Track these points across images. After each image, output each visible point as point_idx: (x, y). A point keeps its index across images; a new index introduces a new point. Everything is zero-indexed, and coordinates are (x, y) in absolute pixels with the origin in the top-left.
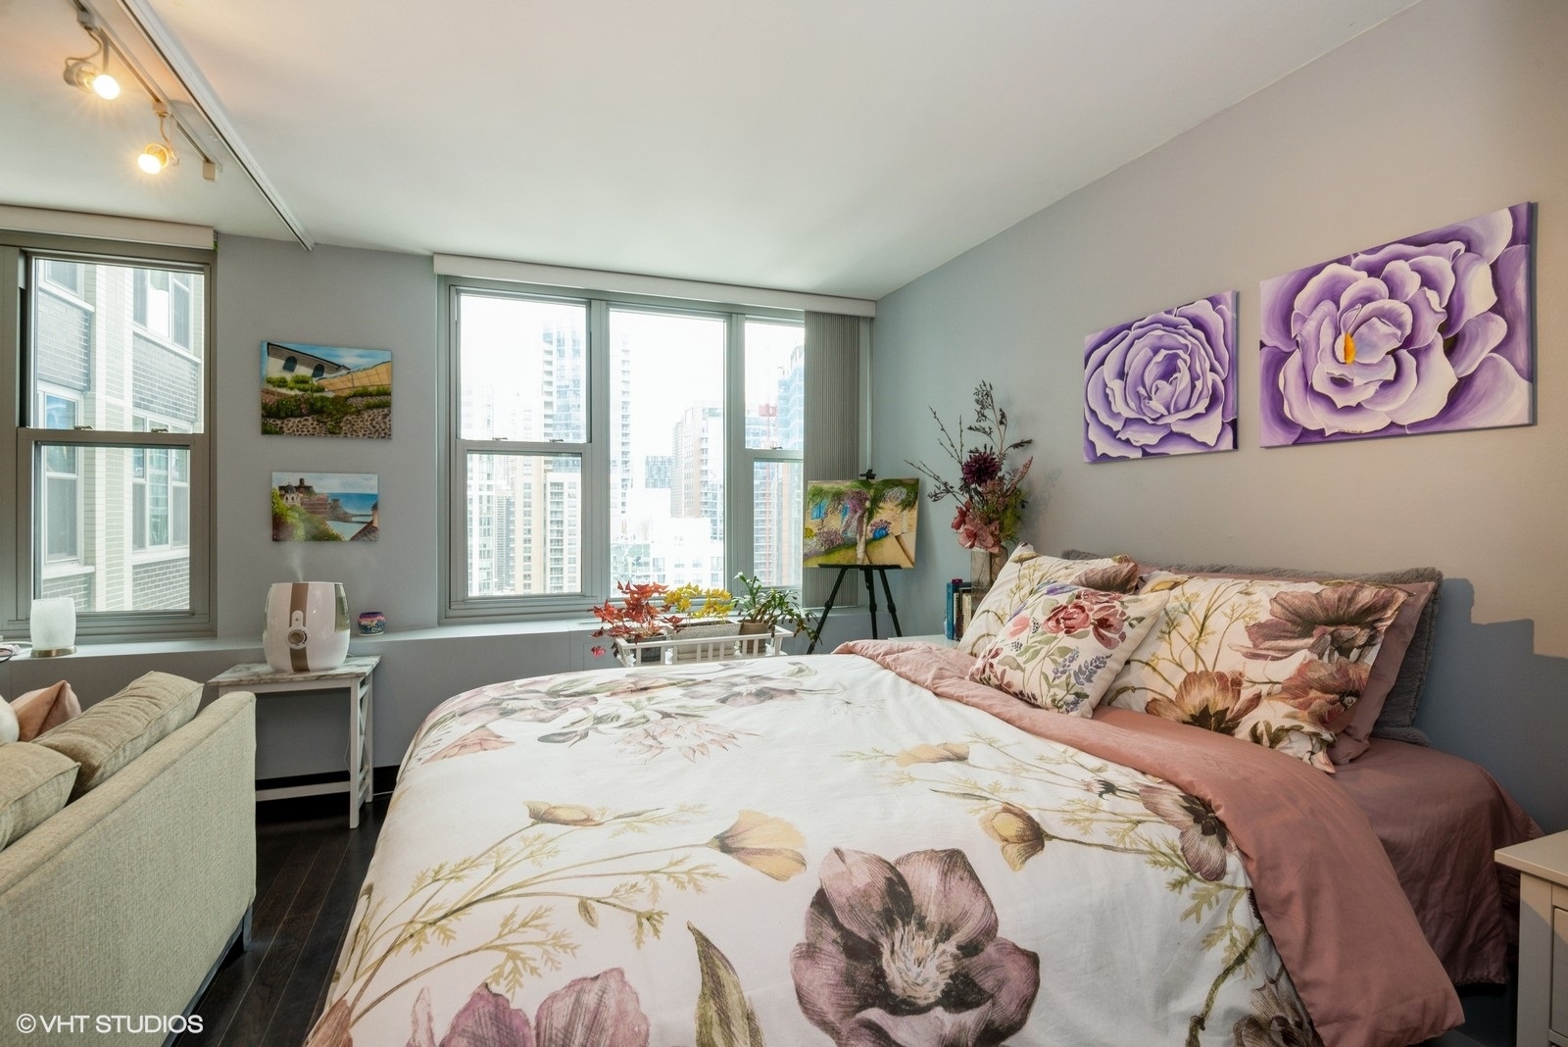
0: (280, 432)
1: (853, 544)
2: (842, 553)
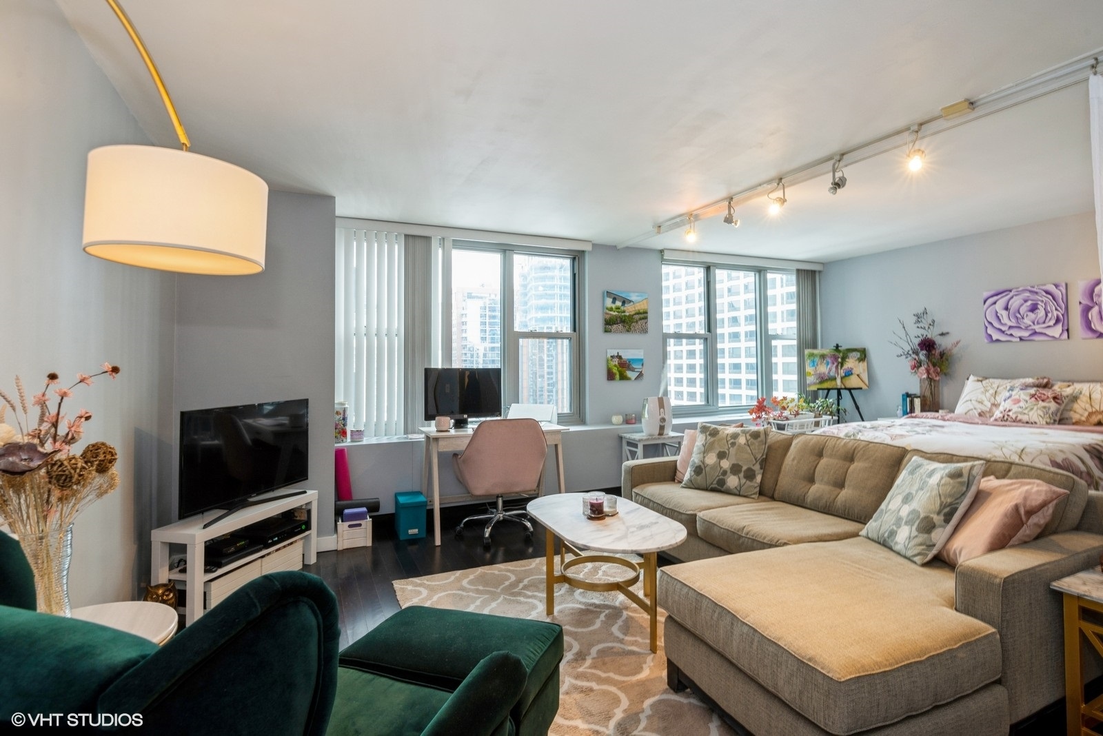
0: (610, 331)
1: (835, 379)
2: (829, 383)
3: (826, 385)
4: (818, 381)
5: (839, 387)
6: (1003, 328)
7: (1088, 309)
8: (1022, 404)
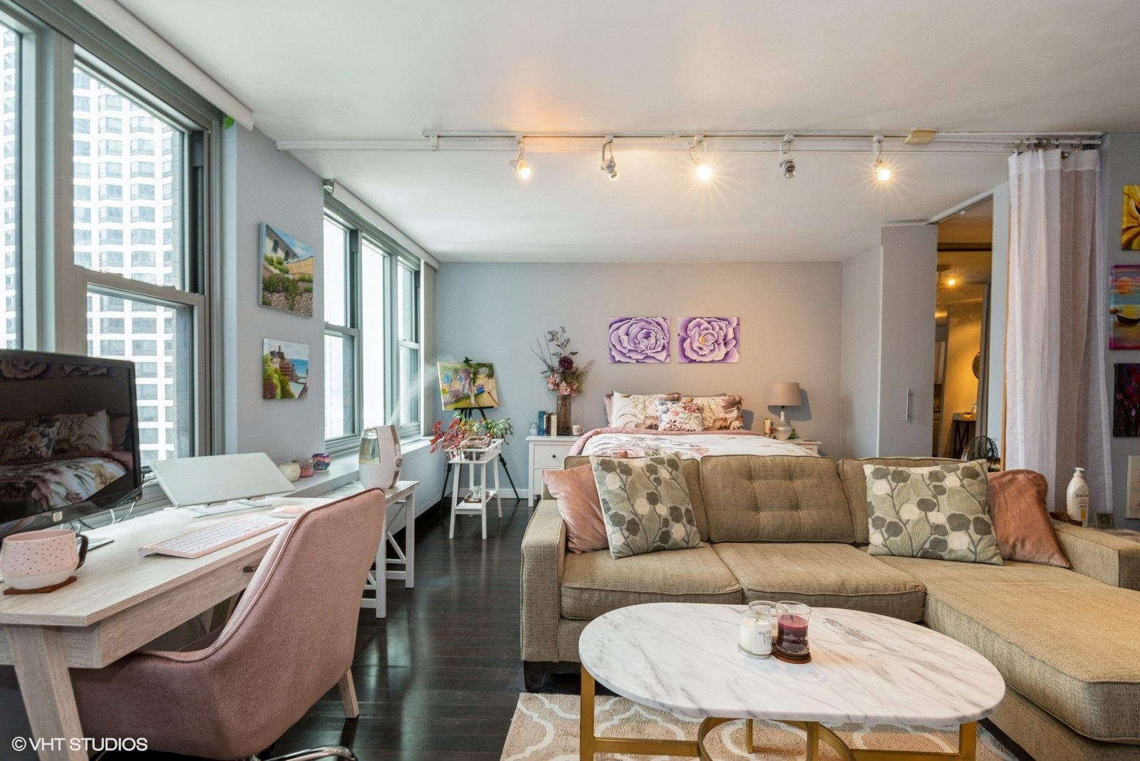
0: (269, 304)
1: (468, 397)
2: (464, 401)
3: (462, 404)
4: (453, 400)
5: (473, 406)
6: (625, 351)
7: (683, 340)
8: (681, 415)
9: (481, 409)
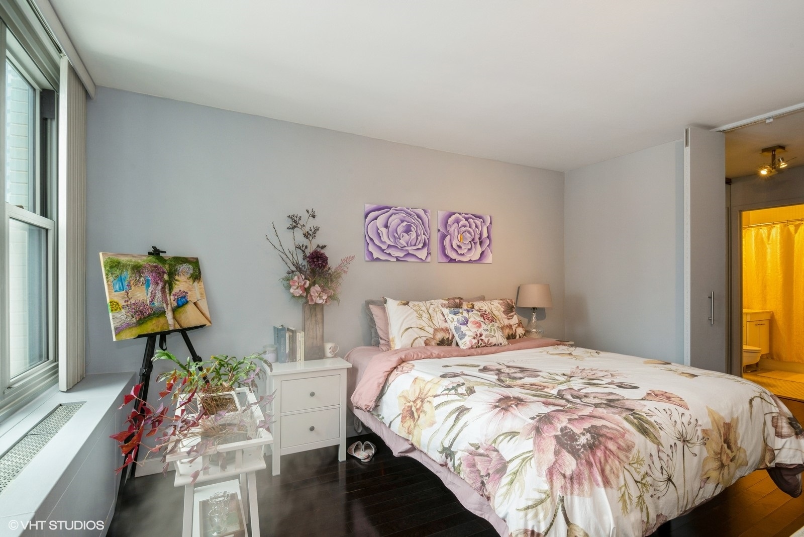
1: (162, 313)
2: (154, 322)
3: (151, 327)
4: (134, 320)
5: (171, 328)
6: (384, 247)
7: (443, 237)
9: (184, 332)
